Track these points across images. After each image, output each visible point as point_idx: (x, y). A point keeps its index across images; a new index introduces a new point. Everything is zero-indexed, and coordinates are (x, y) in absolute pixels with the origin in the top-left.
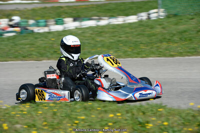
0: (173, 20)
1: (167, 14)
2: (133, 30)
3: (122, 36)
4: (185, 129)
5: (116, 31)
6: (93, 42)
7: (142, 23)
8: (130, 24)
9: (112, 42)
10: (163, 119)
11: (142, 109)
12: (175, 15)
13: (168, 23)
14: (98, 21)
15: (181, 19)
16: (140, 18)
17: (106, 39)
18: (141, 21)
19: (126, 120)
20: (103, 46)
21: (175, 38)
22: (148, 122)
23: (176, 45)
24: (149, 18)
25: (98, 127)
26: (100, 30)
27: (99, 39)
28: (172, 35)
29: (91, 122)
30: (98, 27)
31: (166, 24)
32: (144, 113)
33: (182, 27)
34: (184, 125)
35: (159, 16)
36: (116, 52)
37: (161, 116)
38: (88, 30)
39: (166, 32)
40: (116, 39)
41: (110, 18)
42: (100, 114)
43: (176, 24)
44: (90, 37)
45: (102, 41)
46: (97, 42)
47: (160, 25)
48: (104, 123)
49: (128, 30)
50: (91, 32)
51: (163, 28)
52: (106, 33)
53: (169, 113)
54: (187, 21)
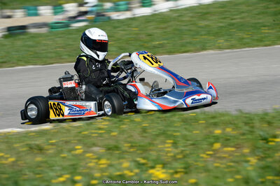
5: (226, 11)
9: (221, 27)
11: (268, 118)
19: (243, 134)
27: (203, 23)
44: (191, 21)
45: (207, 26)
46: (200, 27)
50: (191, 15)
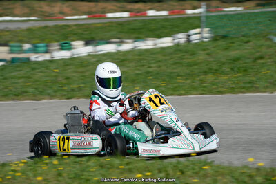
0: (220, 43)
1: (213, 35)
2: (166, 58)
3: (152, 65)
5: (143, 59)
7: (179, 48)
8: (163, 49)
11: (180, 167)
12: (224, 37)
13: (214, 47)
14: (120, 46)
15: (233, 43)
16: (176, 41)
17: (131, 70)
18: (178, 45)
21: (225, 68)
23: (226, 78)
24: (189, 41)
26: (122, 58)
28: (219, 64)
30: (118, 52)
31: (213, 49)
32: (183, 172)
33: (233, 54)
35: (203, 38)
37: (206, 176)
38: (104, 58)
39: (212, 60)
40: (144, 69)
41: (135, 41)
43: (226, 49)
47: (204, 50)
49: (160, 57)
51: (208, 54)
53: (217, 172)
54: (240, 45)
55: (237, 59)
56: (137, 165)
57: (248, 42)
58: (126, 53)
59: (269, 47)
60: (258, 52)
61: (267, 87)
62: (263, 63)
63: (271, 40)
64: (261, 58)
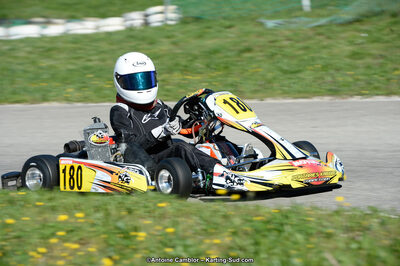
0: (193, 27)
1: (181, 16)
2: (114, 47)
3: (93, 58)
4: (208, 241)
6: (32, 69)
7: (132, 33)
8: (109, 34)
10: (167, 222)
12: (198, 19)
13: (183, 33)
14: (44, 28)
15: (209, 28)
16: (128, 23)
17: (61, 63)
18: (131, 29)
20: (53, 77)
21: (198, 64)
22: (136, 229)
23: (198, 78)
24: (146, 24)
25: (35, 239)
26: (48, 45)
28: (190, 58)
29: (21, 230)
30: (43, 38)
31: (181, 36)
32: (130, 211)
33: (210, 43)
34: (206, 233)
35: (167, 19)
36: (79, 89)
37: (163, 216)
38: (22, 45)
39: (179, 51)
40: (81, 63)
41: (69, 22)
42: (41, 213)
43: (200, 36)
47: (168, 37)
48: (47, 232)
49: (105, 46)
51: (175, 44)
52: (59, 50)
53: (179, 210)
54: (220, 32)
55: (215, 51)
56: (64, 201)
57: (230, 27)
58: (54, 39)
59: (259, 35)
60: (245, 41)
61: (256, 91)
62: (251, 58)
63: (262, 24)
64: (248, 50)
